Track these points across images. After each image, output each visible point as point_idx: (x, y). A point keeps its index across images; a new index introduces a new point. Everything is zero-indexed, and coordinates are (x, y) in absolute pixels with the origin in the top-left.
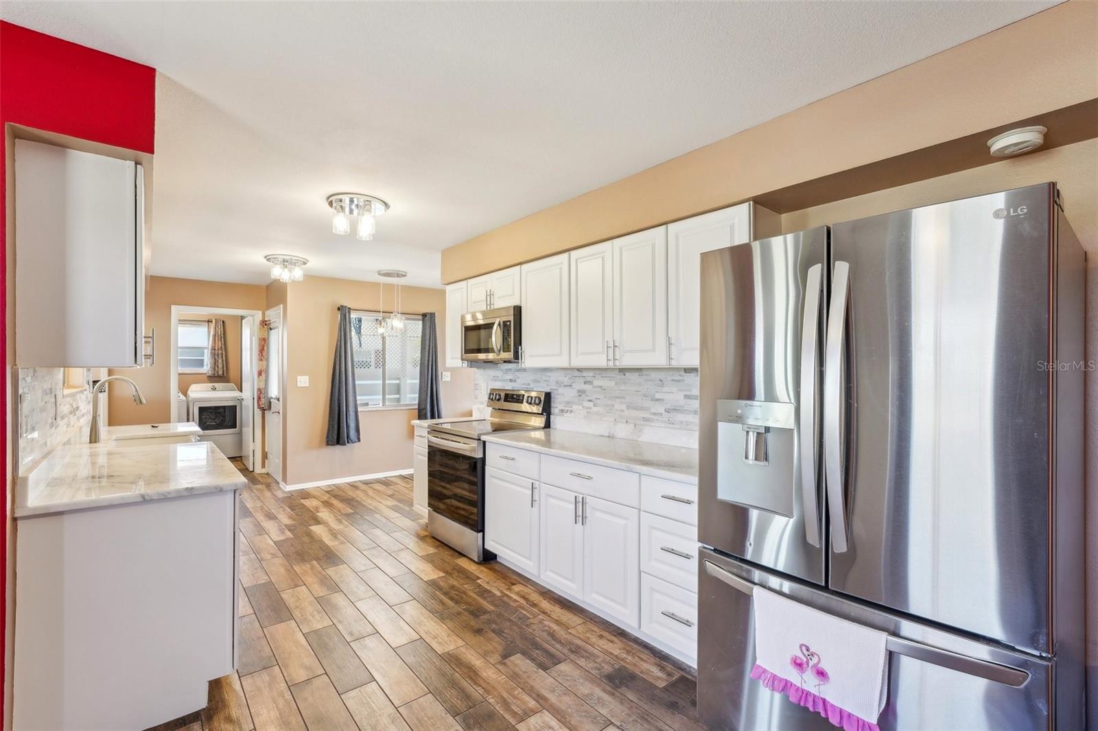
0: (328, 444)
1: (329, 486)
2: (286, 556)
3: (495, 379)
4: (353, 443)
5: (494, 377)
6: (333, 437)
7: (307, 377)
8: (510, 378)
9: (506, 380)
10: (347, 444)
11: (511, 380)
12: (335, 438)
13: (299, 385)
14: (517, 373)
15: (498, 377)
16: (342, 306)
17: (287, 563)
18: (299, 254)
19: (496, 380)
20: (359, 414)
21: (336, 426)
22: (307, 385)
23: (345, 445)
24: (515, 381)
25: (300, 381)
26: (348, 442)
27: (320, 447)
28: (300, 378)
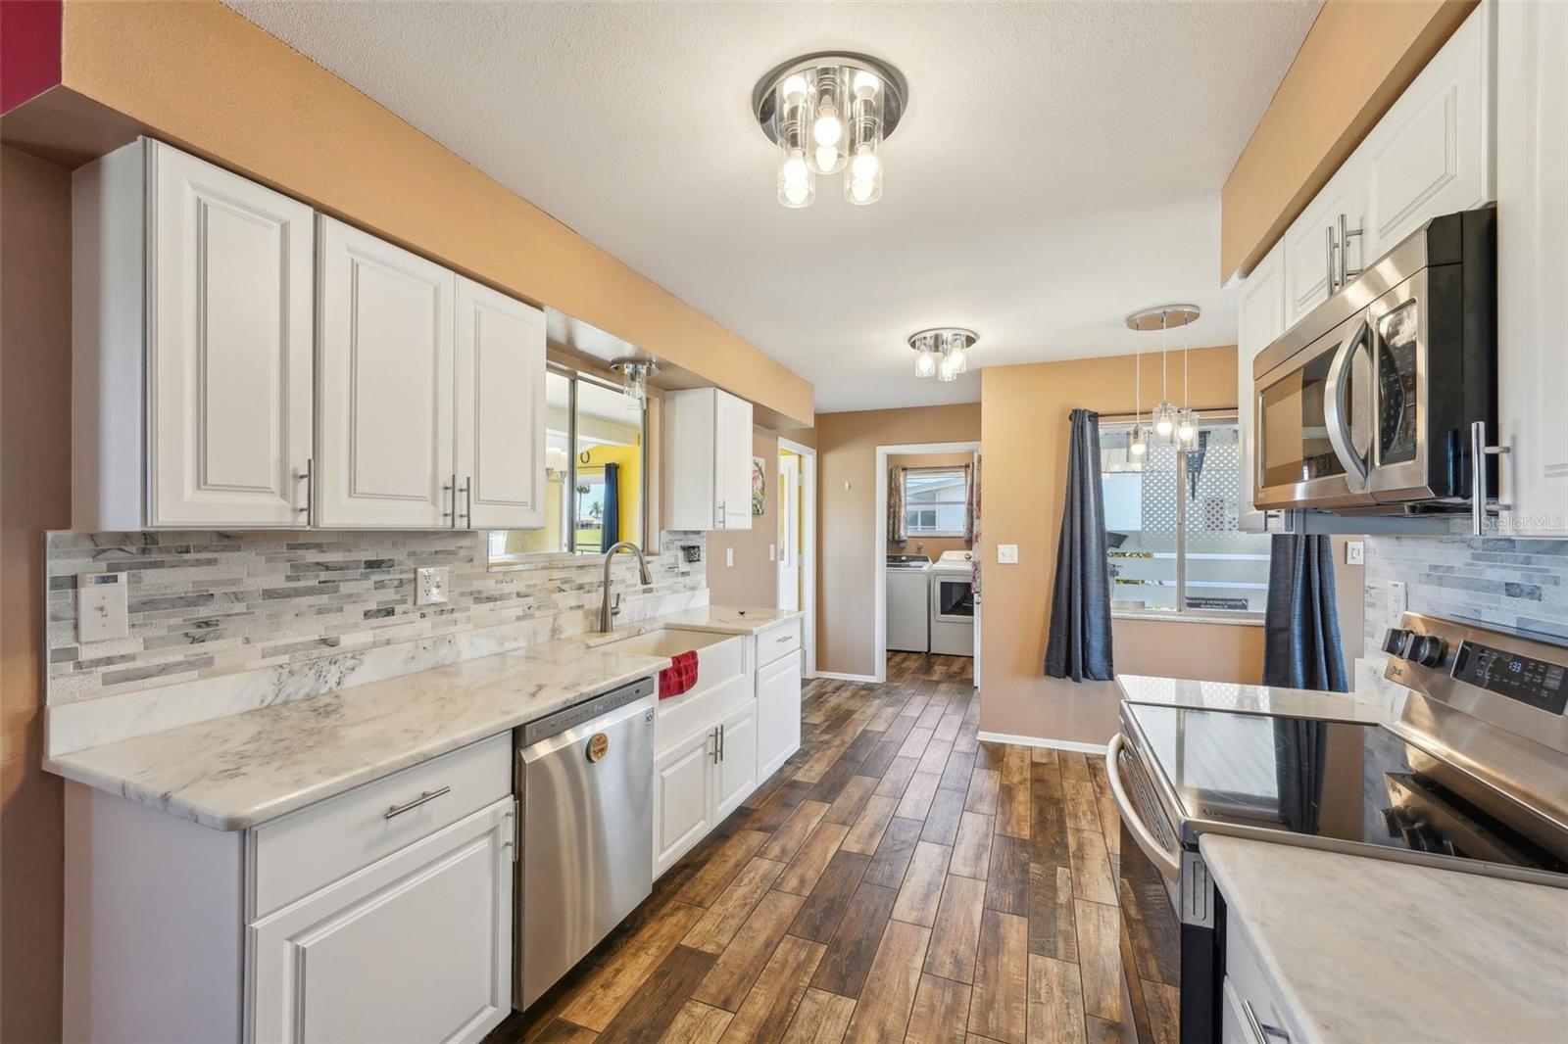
0: (1049, 671)
1: (1050, 752)
2: (810, 902)
3: (1439, 575)
4: (1096, 679)
5: (1434, 568)
6: (1058, 663)
7: (1016, 546)
8: (1515, 577)
9: (1488, 587)
10: (1084, 680)
11: (1511, 589)
12: (1063, 663)
13: (1000, 562)
14: (1547, 562)
15: (1450, 569)
16: (1075, 412)
17: (790, 921)
18: (968, 323)
19: (1440, 582)
20: (1114, 625)
21: (1064, 641)
22: (1016, 562)
23: (1077, 680)
24: (1534, 594)
25: (1003, 554)
26: (1085, 676)
27: (1037, 676)
28: (1002, 548)
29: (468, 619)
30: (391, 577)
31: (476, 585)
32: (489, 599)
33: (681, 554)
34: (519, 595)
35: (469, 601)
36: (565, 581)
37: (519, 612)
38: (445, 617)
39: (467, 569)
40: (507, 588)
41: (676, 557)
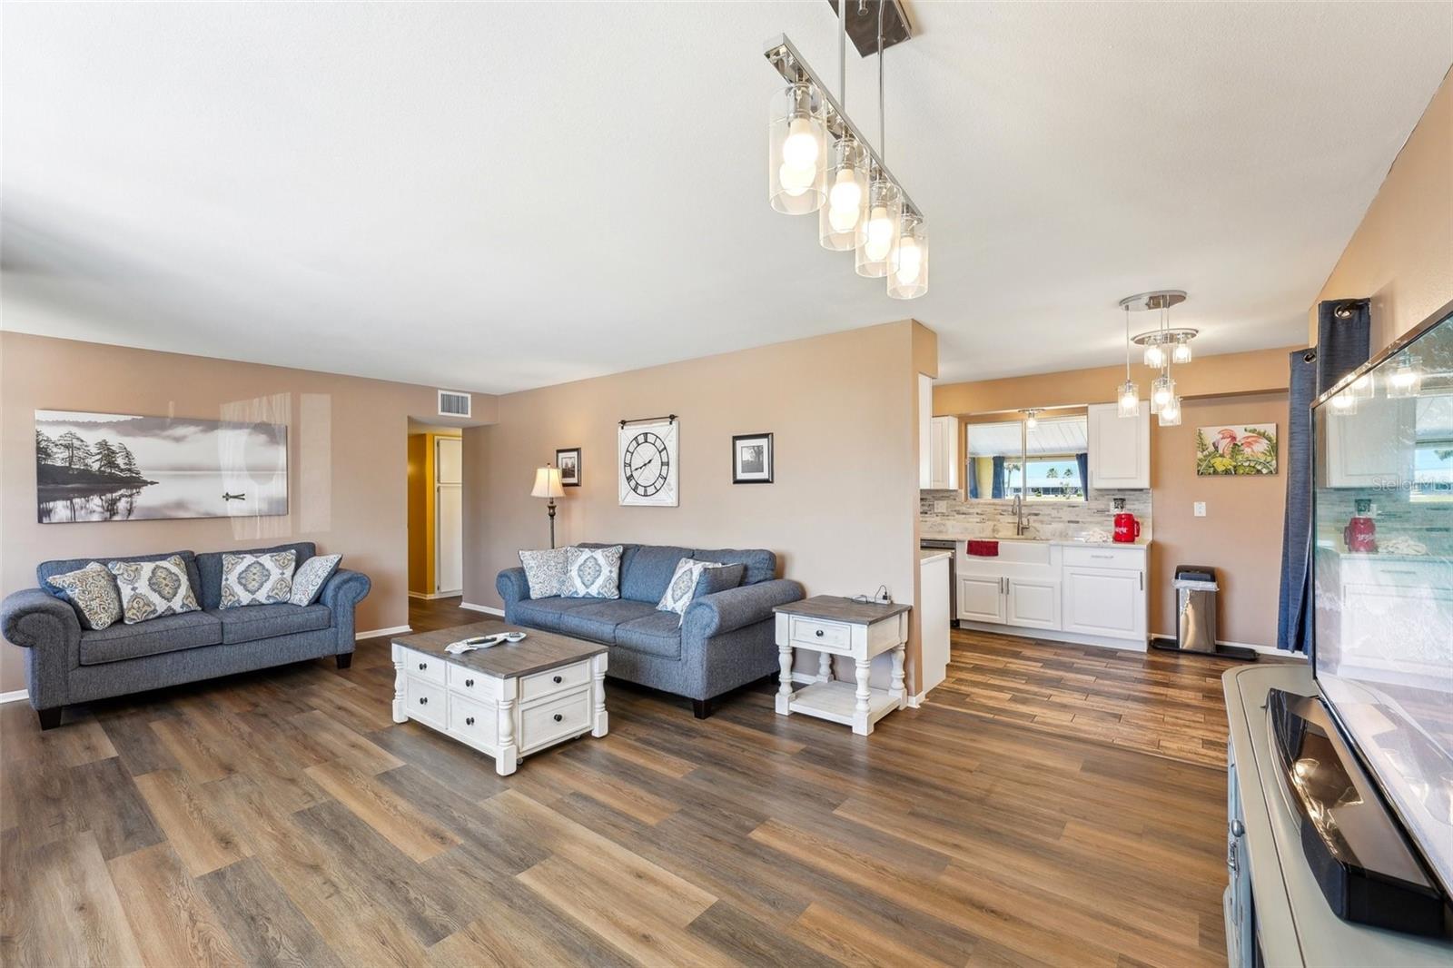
29: (954, 520)
30: (927, 503)
31: (957, 508)
32: (963, 514)
33: (1112, 504)
34: (977, 514)
35: (955, 513)
36: (1005, 511)
37: (978, 520)
38: (945, 517)
39: (954, 502)
40: (971, 511)
41: (1109, 505)
